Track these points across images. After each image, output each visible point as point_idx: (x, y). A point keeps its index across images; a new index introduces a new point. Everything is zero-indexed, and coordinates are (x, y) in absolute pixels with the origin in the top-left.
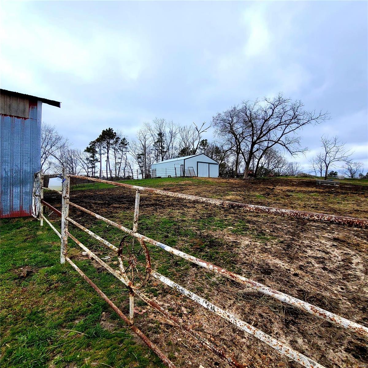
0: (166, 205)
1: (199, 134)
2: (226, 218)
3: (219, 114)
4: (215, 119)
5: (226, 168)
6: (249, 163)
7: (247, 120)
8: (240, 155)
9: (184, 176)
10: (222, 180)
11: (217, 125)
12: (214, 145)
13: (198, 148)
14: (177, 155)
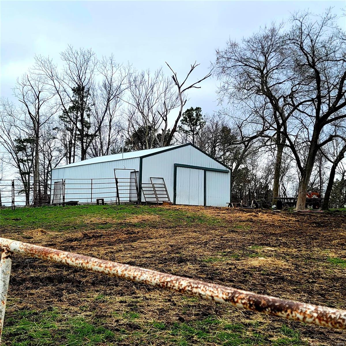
0: (87, 282)
1: (180, 93)
2: (248, 321)
3: (234, 45)
4: (223, 57)
5: (249, 182)
6: (310, 171)
7: (305, 61)
8: (287, 150)
9: (139, 202)
10: (238, 215)
11: (228, 72)
12: (220, 123)
13: (178, 129)
14: (123, 145)
